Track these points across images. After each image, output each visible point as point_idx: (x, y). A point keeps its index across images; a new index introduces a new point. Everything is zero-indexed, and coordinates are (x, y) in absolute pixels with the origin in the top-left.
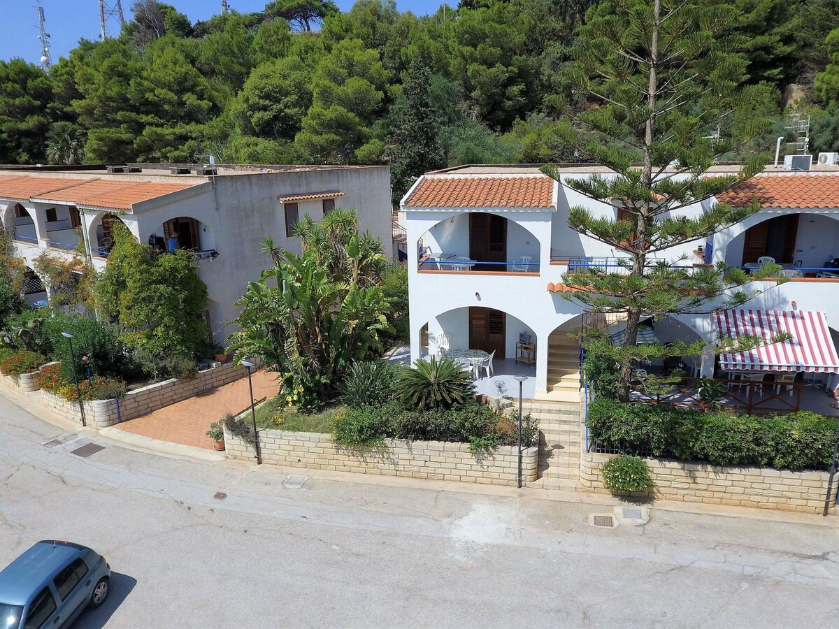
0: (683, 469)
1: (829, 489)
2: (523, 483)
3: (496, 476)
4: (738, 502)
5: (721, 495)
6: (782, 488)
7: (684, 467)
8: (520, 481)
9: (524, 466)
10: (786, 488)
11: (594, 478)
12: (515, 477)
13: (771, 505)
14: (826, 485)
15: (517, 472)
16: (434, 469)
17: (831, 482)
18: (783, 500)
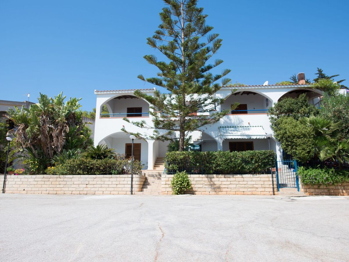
0: (207, 177)
1: (273, 181)
2: (133, 193)
3: (120, 189)
4: (234, 193)
5: (226, 189)
6: (253, 183)
7: (208, 176)
8: (132, 191)
9: (134, 183)
10: (254, 183)
11: (167, 186)
12: (130, 189)
13: (249, 193)
14: (271, 179)
15: (130, 186)
16: (90, 188)
17: (273, 177)
18: (254, 189)
